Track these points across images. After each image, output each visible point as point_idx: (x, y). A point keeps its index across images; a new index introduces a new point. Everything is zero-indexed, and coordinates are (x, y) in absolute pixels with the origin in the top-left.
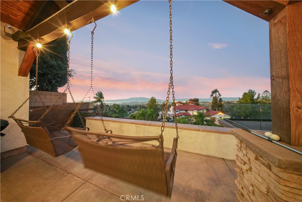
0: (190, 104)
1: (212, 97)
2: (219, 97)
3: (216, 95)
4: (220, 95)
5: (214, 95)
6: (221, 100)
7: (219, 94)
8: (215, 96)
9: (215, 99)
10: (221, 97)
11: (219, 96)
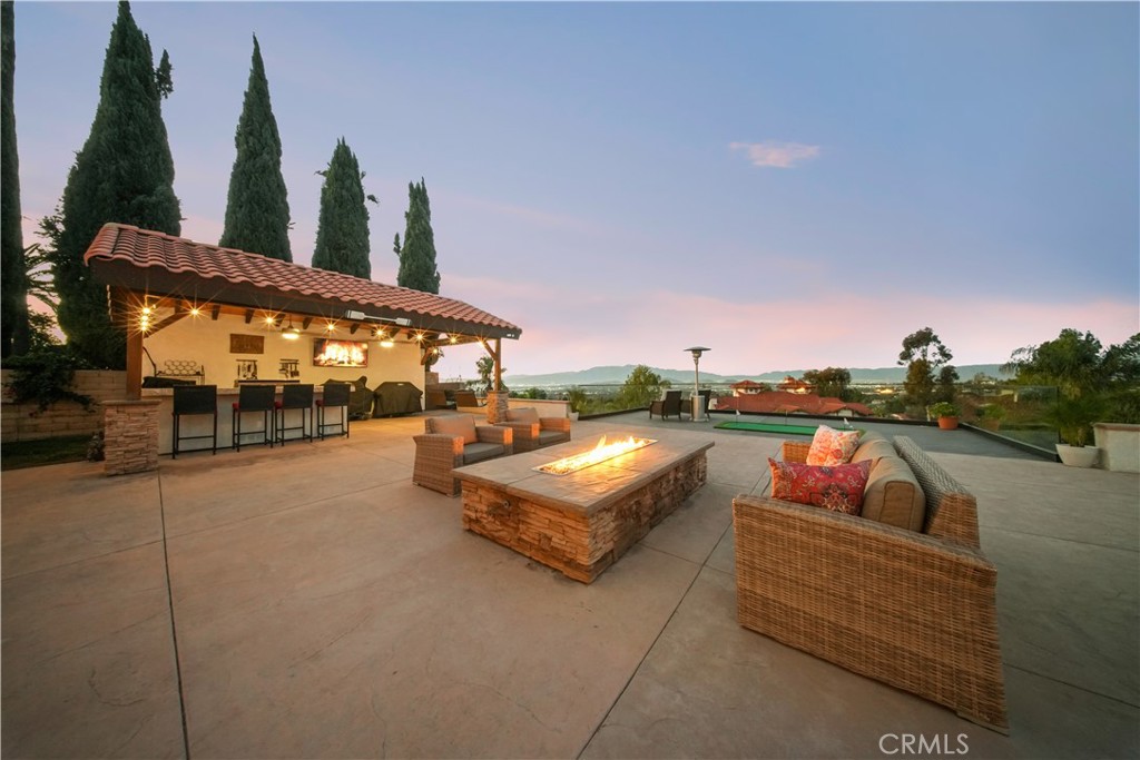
0: (792, 391)
1: (907, 364)
2: (939, 362)
3: (924, 356)
4: (948, 356)
5: (917, 355)
6: (949, 373)
7: (942, 349)
8: (919, 360)
9: (920, 370)
10: (949, 363)
11: (939, 357)
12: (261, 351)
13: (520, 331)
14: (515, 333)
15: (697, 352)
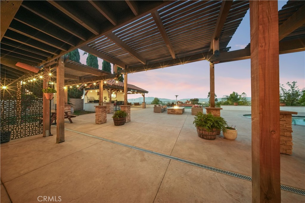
0: (188, 103)
13: (148, 92)
14: (147, 92)
15: (177, 96)
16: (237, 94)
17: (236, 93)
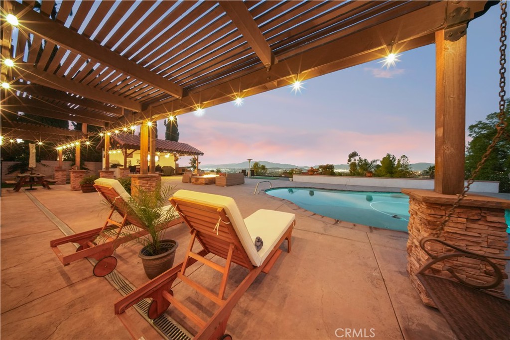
1: (350, 163)
5: (353, 160)
12: (132, 157)
14: (202, 154)
16: (393, 158)
17: (392, 156)
